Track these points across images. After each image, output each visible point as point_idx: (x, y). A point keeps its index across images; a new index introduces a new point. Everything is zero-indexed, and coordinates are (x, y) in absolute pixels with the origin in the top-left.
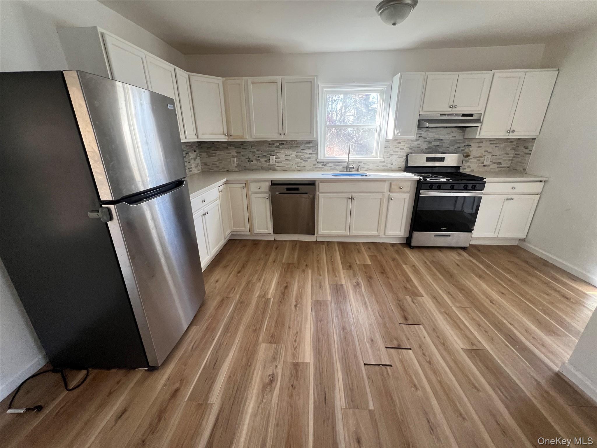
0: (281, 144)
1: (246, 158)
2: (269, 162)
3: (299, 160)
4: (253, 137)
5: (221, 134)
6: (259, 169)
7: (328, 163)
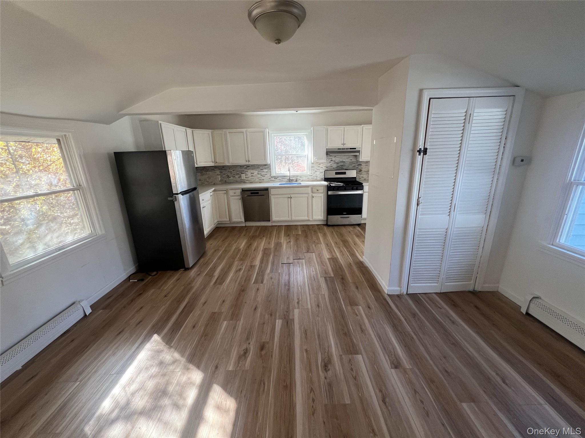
0: (248, 167)
1: (226, 176)
2: (241, 178)
3: (259, 176)
4: (230, 163)
5: (210, 162)
6: (235, 182)
7: (278, 177)
